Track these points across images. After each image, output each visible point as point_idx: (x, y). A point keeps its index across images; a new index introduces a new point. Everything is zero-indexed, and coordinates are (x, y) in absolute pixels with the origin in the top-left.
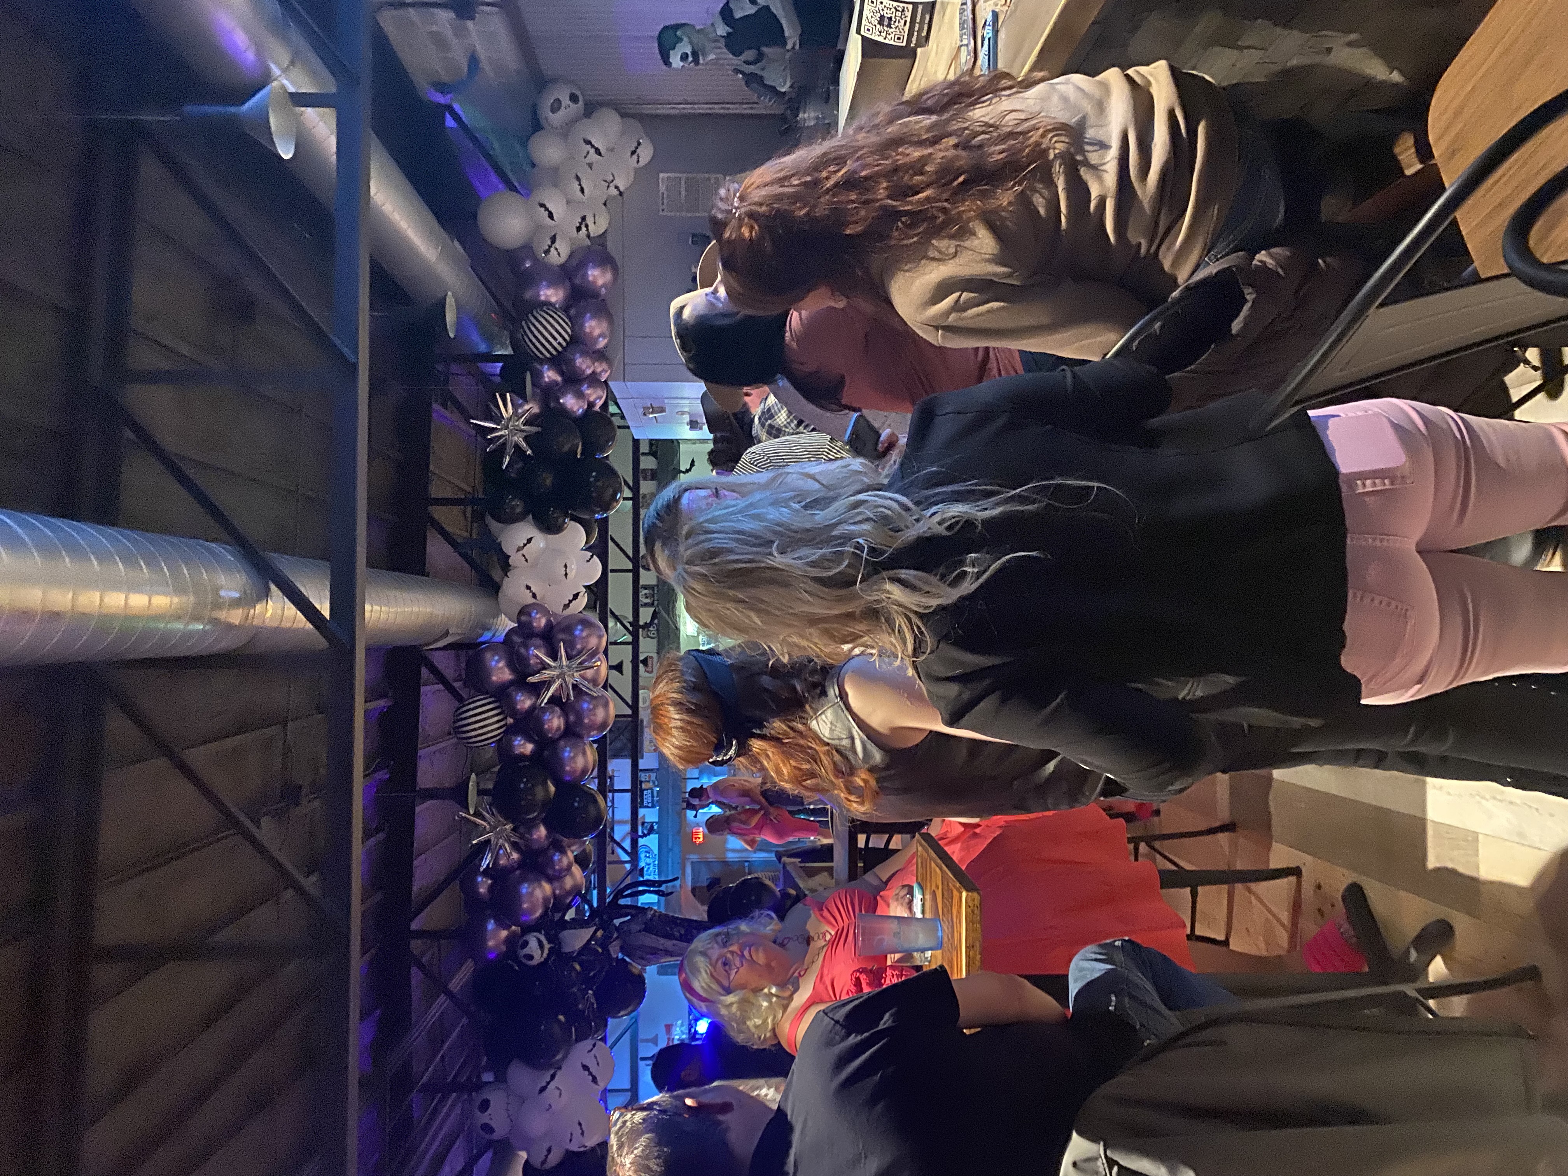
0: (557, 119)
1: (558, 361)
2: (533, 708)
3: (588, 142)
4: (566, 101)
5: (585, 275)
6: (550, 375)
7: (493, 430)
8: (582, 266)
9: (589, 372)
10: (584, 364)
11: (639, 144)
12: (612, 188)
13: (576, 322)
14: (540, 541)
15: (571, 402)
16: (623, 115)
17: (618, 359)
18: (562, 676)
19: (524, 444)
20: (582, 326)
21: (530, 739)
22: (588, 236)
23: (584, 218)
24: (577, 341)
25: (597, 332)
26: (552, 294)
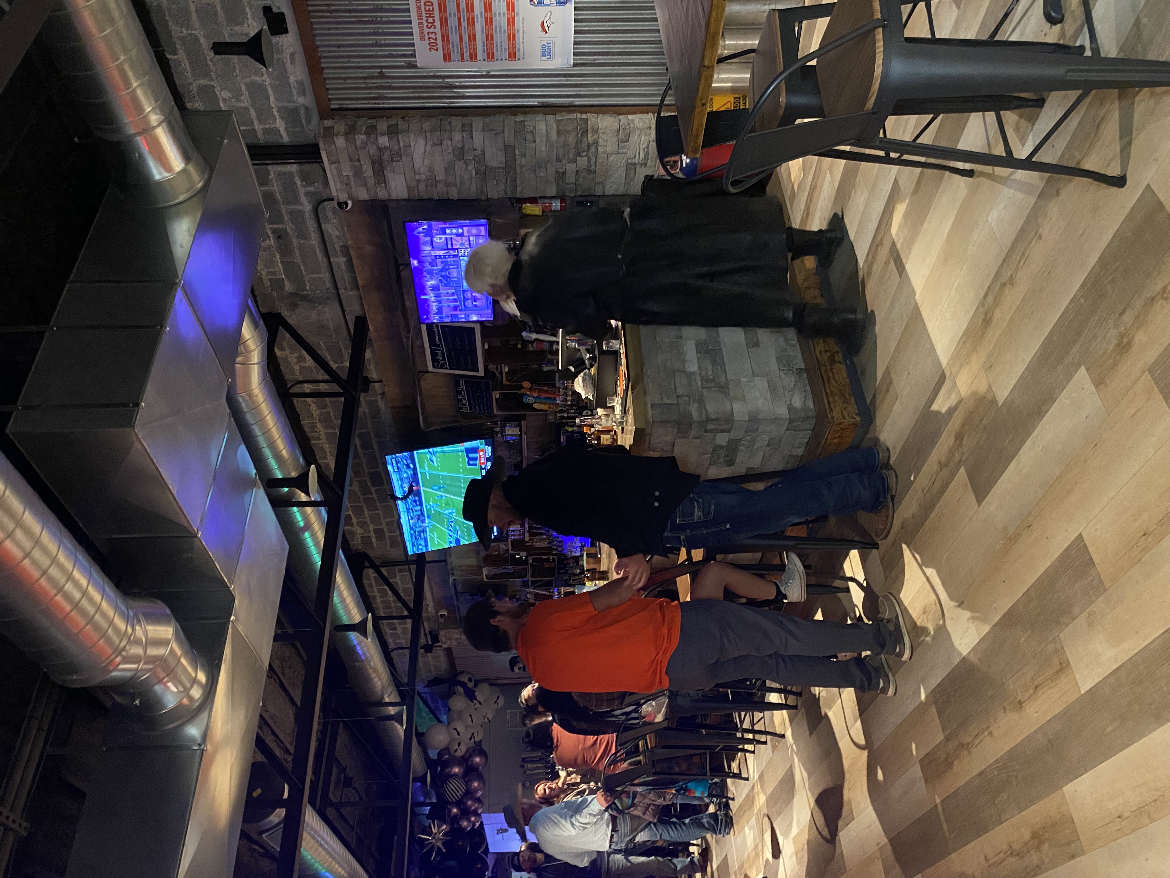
1: (459, 803)
3: (476, 699)
4: (467, 682)
5: (473, 761)
6: (455, 811)
7: (428, 839)
8: (471, 756)
9: (473, 809)
10: (471, 805)
11: (498, 697)
12: (486, 718)
13: (468, 784)
15: (465, 824)
16: (491, 685)
17: (486, 802)
19: (441, 846)
20: (471, 785)
22: (475, 741)
23: (473, 734)
24: (469, 793)
25: (477, 788)
26: (457, 770)
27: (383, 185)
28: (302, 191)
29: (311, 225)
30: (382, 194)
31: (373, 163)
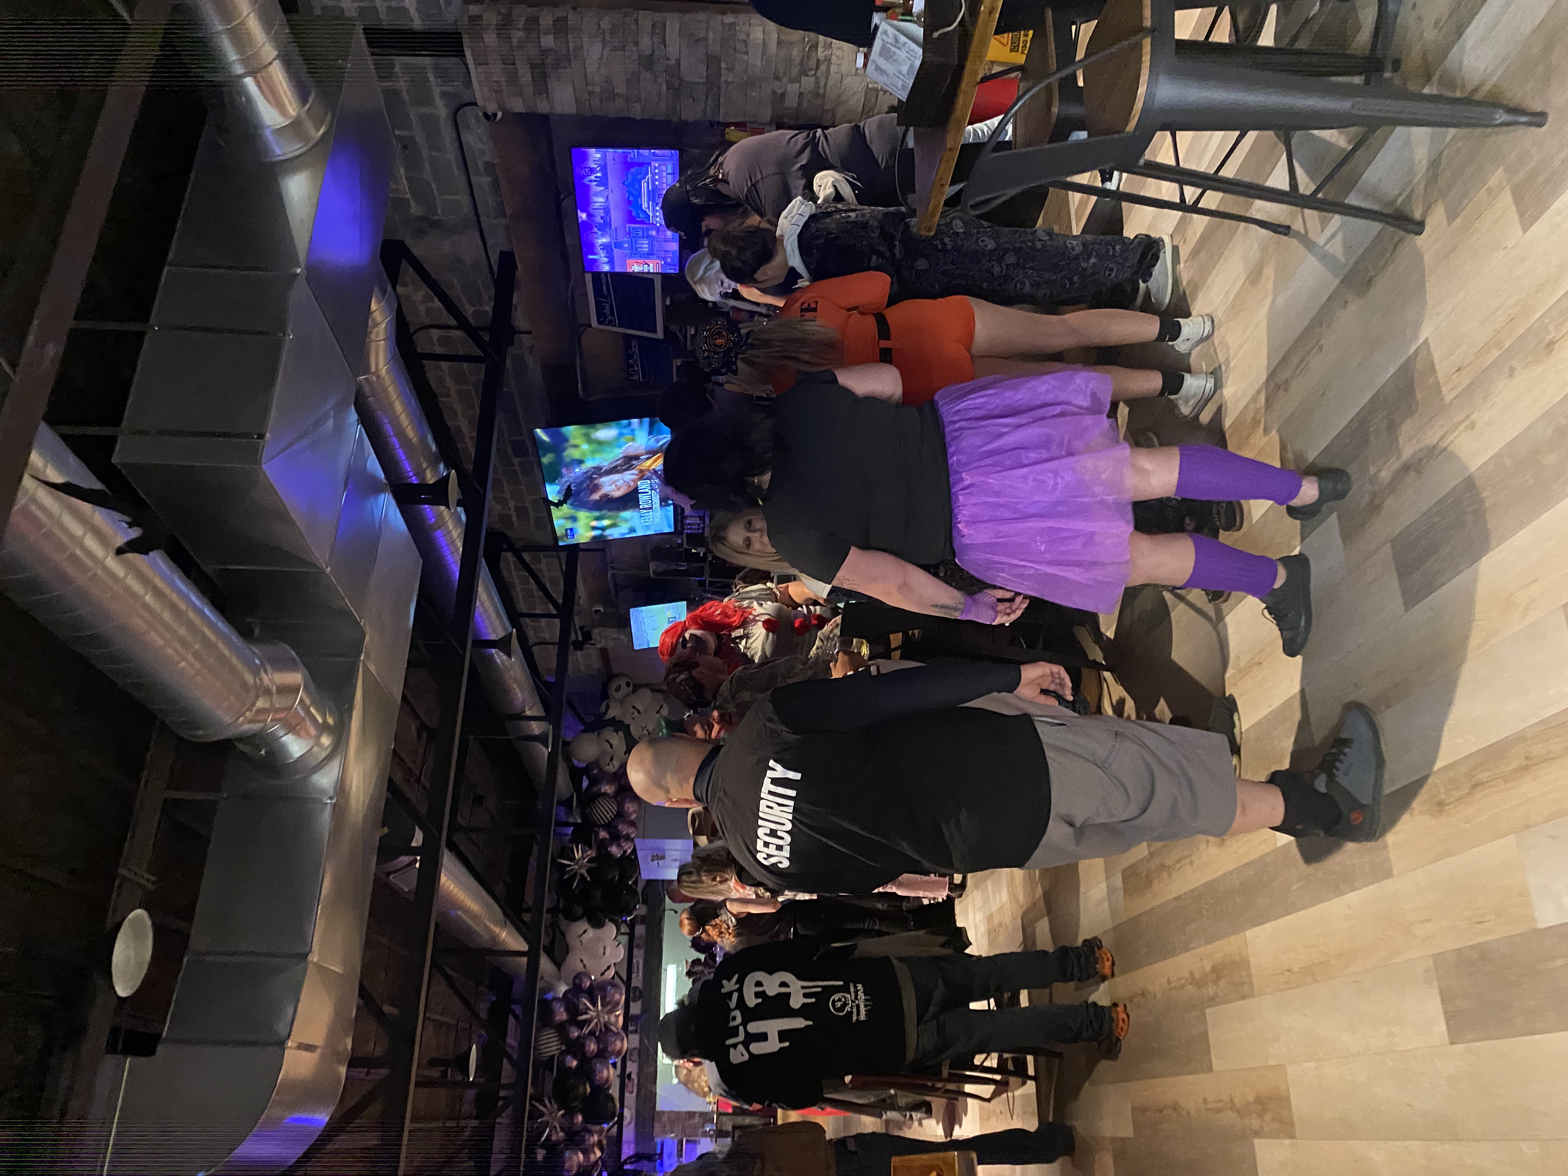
0: (618, 695)
1: (608, 827)
2: (579, 1037)
3: (634, 707)
4: (623, 685)
6: (603, 834)
7: (570, 866)
9: (625, 832)
10: (623, 829)
11: (661, 707)
13: (620, 805)
14: (591, 933)
15: (614, 850)
16: (652, 691)
17: (641, 826)
18: (598, 1016)
19: (586, 875)
20: (623, 807)
21: (575, 1057)
24: (620, 815)
25: (631, 810)
26: (608, 789)
27: (545, 96)
28: (437, 91)
29: (447, 133)
30: (542, 107)
31: (533, 67)
